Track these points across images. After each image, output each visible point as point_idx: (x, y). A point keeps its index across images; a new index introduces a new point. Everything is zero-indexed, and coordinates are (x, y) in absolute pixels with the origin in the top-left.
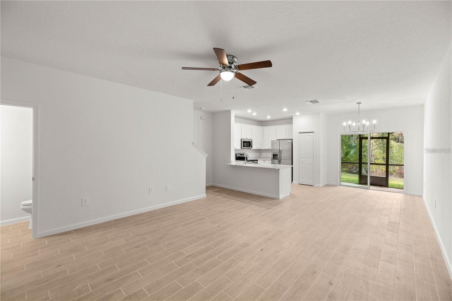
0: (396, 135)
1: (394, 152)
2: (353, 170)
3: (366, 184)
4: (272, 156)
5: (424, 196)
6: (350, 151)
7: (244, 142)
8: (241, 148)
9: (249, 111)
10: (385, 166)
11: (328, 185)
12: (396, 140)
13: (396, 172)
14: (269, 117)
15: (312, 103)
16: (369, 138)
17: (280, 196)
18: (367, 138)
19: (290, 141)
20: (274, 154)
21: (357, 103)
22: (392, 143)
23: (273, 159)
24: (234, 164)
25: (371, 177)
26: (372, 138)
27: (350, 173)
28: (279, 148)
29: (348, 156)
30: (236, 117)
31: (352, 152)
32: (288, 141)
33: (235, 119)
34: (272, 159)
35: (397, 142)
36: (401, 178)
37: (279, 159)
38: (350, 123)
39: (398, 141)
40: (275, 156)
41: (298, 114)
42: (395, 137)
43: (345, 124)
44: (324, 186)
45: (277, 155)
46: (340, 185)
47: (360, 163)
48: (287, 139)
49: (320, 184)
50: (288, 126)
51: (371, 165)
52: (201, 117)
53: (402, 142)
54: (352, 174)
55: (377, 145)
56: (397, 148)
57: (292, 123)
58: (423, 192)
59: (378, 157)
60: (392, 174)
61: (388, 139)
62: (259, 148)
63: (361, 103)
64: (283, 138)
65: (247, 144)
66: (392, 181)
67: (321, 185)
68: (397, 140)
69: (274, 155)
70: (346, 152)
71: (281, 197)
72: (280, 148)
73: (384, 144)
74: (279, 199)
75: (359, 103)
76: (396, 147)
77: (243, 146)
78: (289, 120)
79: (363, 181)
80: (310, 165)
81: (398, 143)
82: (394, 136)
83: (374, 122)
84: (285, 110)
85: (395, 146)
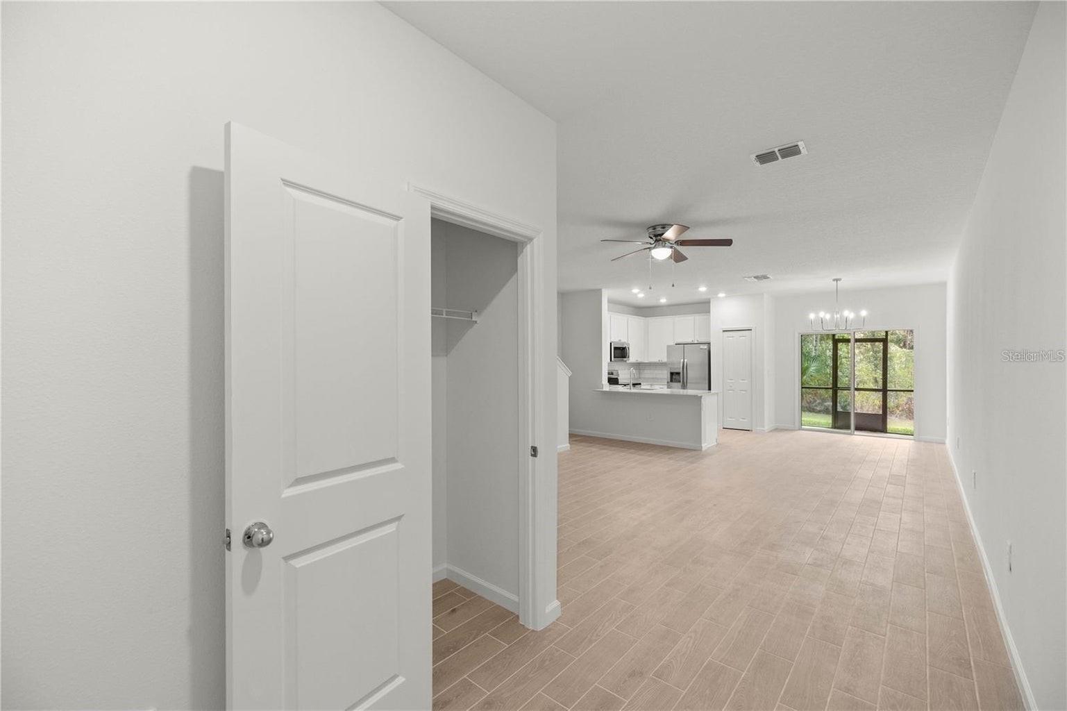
0: (901, 333)
1: (897, 367)
2: (816, 406)
3: (848, 427)
4: (669, 376)
5: (948, 441)
6: (809, 366)
7: (615, 348)
8: (611, 360)
9: (635, 291)
10: (881, 393)
11: (777, 430)
12: (900, 343)
13: (900, 409)
14: (663, 301)
15: (756, 280)
16: (852, 341)
17: (703, 445)
18: (848, 341)
19: (706, 347)
20: (672, 371)
21: (834, 280)
22: (893, 348)
23: (671, 381)
24: (608, 390)
25: (857, 415)
26: (857, 340)
27: (810, 411)
28: (682, 360)
30: (610, 301)
31: (813, 368)
32: (702, 346)
33: (608, 306)
34: (668, 382)
35: (901, 347)
36: (909, 419)
37: (683, 381)
38: (822, 314)
39: (905, 346)
40: (674, 376)
41: (721, 295)
42: (898, 337)
43: (812, 316)
44: (771, 431)
45: (678, 374)
46: (801, 430)
47: (835, 389)
48: (696, 342)
50: (698, 318)
51: (856, 393)
53: (912, 348)
54: (815, 414)
55: (862, 354)
56: (904, 360)
57: (709, 312)
58: (945, 436)
59: (866, 378)
60: (892, 413)
61: (885, 341)
62: (640, 360)
63: (840, 280)
64: (689, 341)
65: (620, 353)
66: (893, 423)
67: (767, 428)
68: (903, 343)
69: (672, 374)
71: (705, 446)
72: (686, 360)
73: (876, 352)
74: (701, 450)
75: (837, 280)
76: (900, 358)
77: (614, 357)
78: (703, 307)
79: (840, 423)
80: (744, 392)
81: (904, 349)
82: (897, 334)
83: (864, 313)
84: (703, 289)
85: (898, 355)
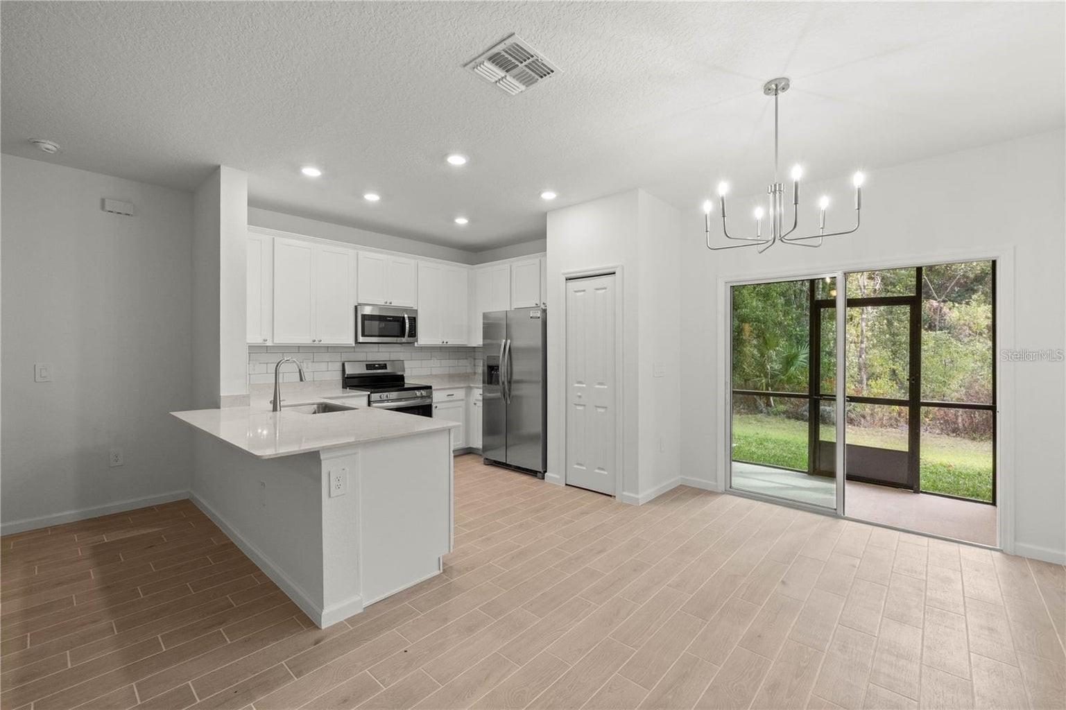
4: (485, 372)
6: (799, 352)
8: (356, 342)
10: (908, 407)
13: (931, 416)
18: (834, 304)
19: (538, 315)
20: (490, 363)
23: (488, 381)
28: (504, 342)
29: (793, 369)
32: (533, 313)
34: (484, 384)
36: (948, 435)
37: (503, 384)
40: (491, 373)
44: (662, 497)
45: (498, 367)
46: (726, 492)
47: (815, 397)
49: (637, 493)
52: (103, 201)
59: (878, 370)
61: (915, 303)
67: (646, 493)
69: (489, 368)
70: (787, 358)
72: (508, 341)
75: (775, 90)
79: (824, 464)
